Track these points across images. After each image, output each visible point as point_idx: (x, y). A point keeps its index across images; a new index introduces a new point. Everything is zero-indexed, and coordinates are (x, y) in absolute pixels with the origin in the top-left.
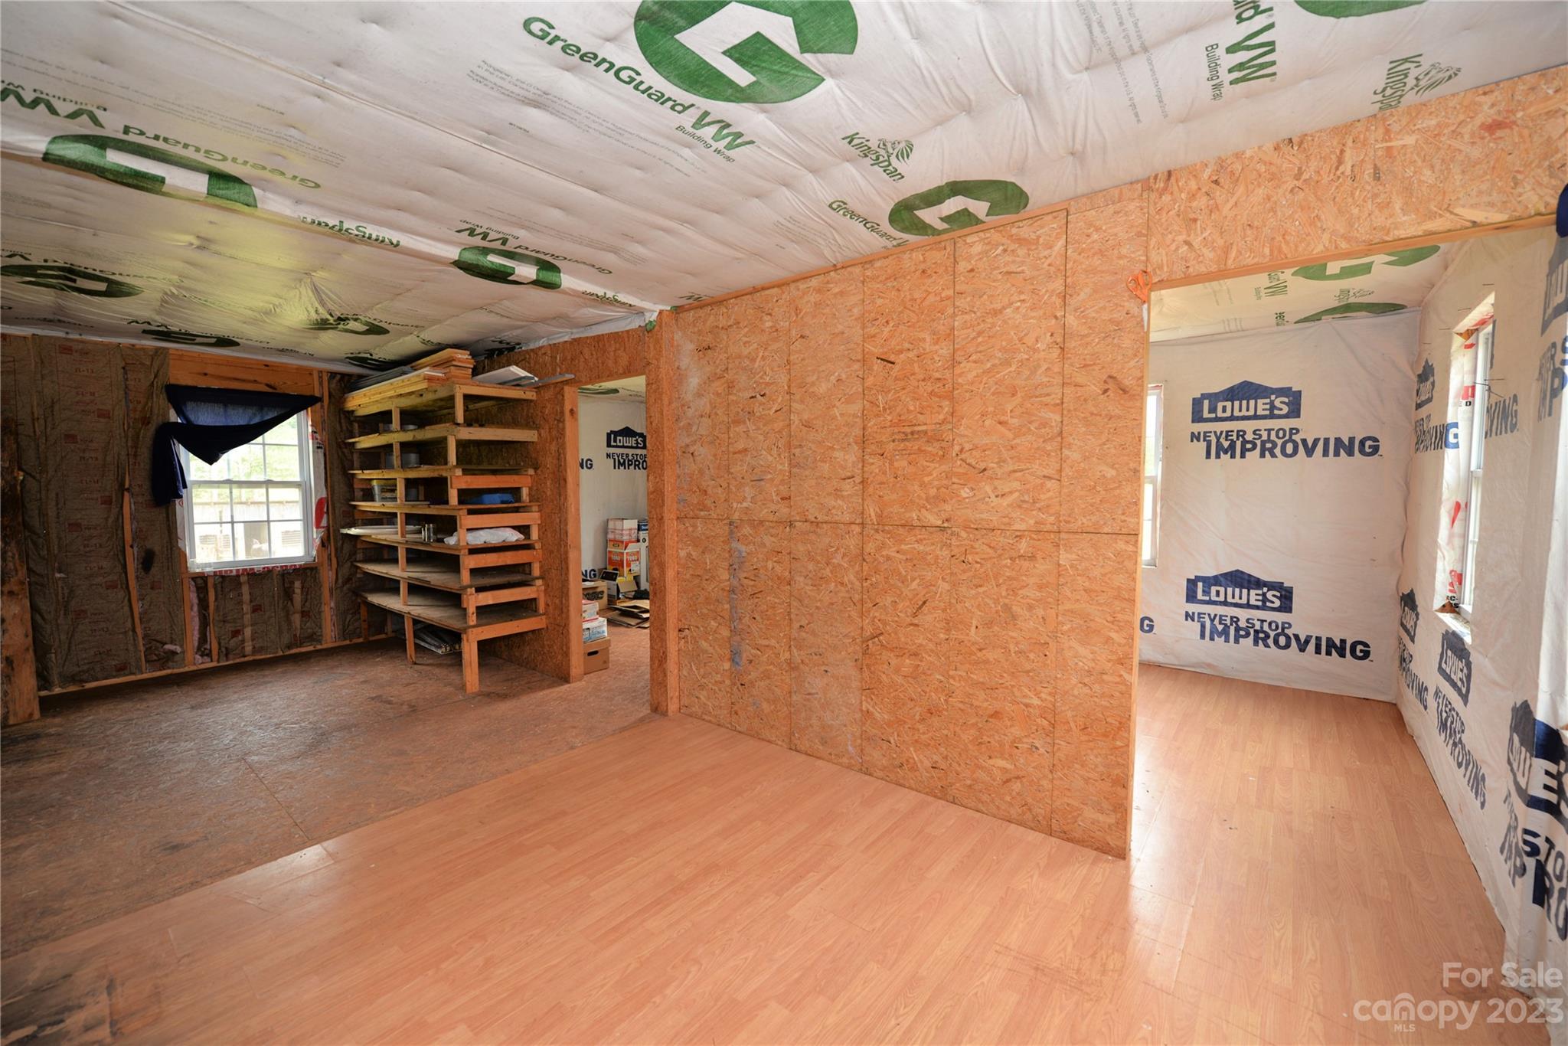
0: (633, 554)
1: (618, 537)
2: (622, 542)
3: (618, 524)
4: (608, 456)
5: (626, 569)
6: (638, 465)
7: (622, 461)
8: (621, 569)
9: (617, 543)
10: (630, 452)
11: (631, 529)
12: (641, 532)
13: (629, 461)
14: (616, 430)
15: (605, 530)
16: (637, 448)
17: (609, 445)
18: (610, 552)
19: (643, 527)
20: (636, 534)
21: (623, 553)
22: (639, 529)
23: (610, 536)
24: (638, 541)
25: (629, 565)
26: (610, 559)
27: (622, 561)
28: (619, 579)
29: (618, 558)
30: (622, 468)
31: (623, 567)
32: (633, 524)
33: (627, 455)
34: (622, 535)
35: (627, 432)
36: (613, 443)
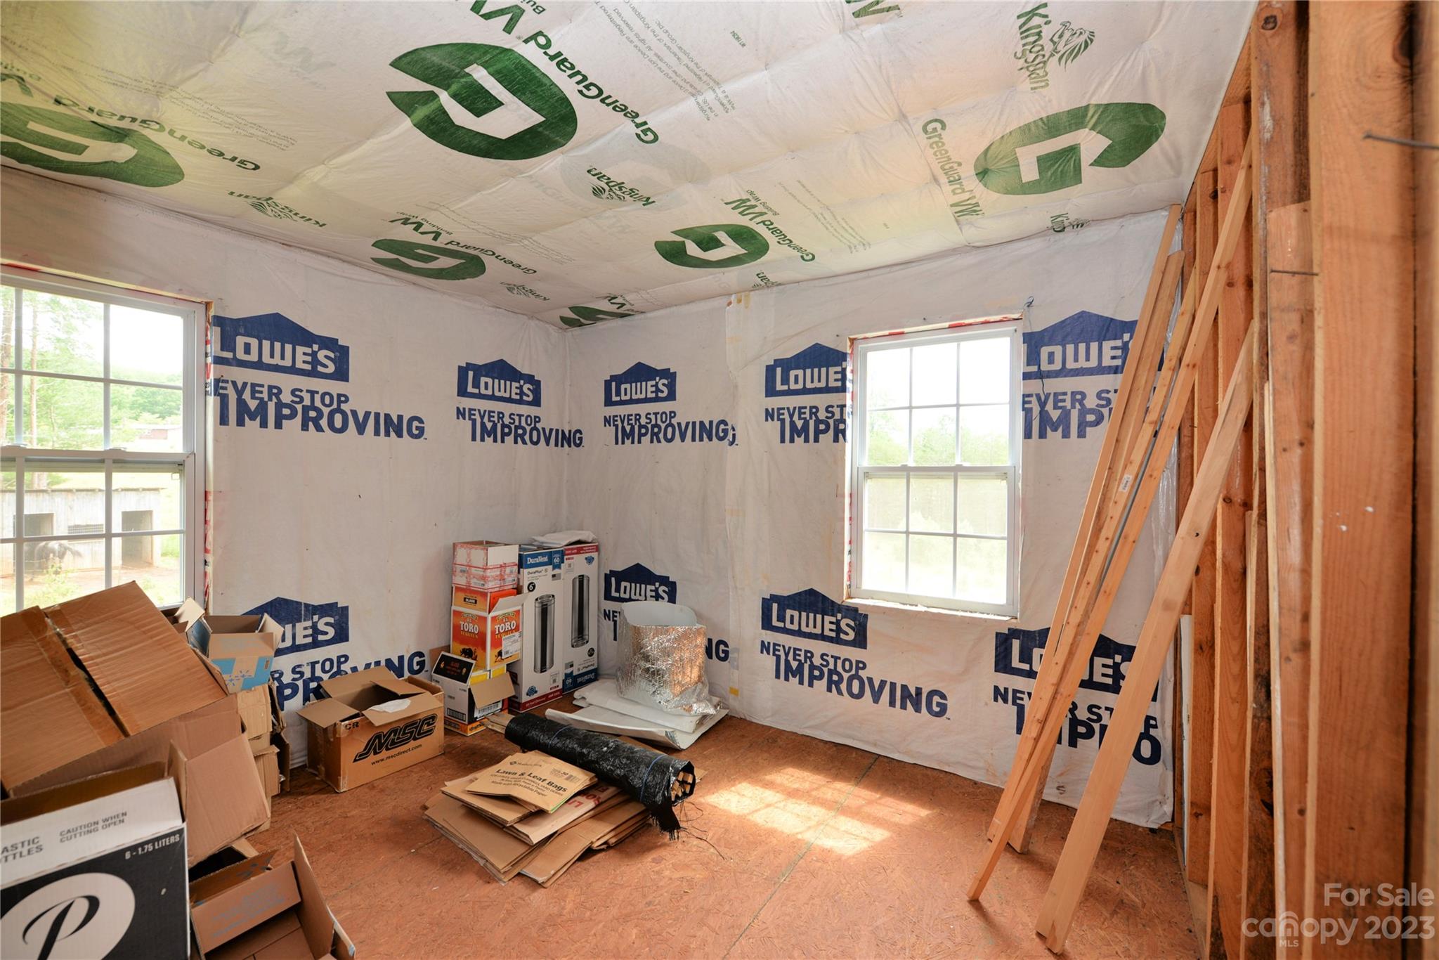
0: (507, 617)
1: (475, 584)
2: (484, 595)
3: (477, 556)
4: (460, 413)
5: (490, 653)
6: (522, 436)
7: (489, 425)
8: (479, 652)
9: (472, 595)
10: (507, 408)
11: (503, 567)
12: (525, 571)
13: (504, 426)
14: (480, 362)
15: (450, 568)
16: (520, 402)
17: (462, 392)
18: (457, 613)
19: (530, 561)
20: (514, 576)
21: (485, 619)
22: (521, 564)
23: (460, 580)
24: (518, 590)
25: (497, 643)
26: (457, 628)
27: (482, 636)
28: (475, 675)
29: (473, 628)
30: (489, 440)
31: (484, 649)
32: (509, 555)
33: (501, 415)
34: (484, 578)
35: (502, 370)
36: (470, 389)
